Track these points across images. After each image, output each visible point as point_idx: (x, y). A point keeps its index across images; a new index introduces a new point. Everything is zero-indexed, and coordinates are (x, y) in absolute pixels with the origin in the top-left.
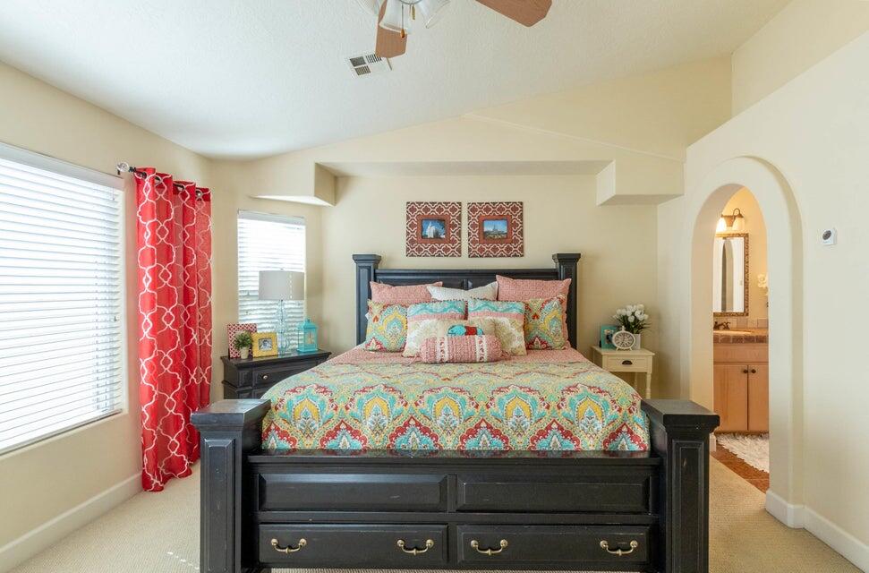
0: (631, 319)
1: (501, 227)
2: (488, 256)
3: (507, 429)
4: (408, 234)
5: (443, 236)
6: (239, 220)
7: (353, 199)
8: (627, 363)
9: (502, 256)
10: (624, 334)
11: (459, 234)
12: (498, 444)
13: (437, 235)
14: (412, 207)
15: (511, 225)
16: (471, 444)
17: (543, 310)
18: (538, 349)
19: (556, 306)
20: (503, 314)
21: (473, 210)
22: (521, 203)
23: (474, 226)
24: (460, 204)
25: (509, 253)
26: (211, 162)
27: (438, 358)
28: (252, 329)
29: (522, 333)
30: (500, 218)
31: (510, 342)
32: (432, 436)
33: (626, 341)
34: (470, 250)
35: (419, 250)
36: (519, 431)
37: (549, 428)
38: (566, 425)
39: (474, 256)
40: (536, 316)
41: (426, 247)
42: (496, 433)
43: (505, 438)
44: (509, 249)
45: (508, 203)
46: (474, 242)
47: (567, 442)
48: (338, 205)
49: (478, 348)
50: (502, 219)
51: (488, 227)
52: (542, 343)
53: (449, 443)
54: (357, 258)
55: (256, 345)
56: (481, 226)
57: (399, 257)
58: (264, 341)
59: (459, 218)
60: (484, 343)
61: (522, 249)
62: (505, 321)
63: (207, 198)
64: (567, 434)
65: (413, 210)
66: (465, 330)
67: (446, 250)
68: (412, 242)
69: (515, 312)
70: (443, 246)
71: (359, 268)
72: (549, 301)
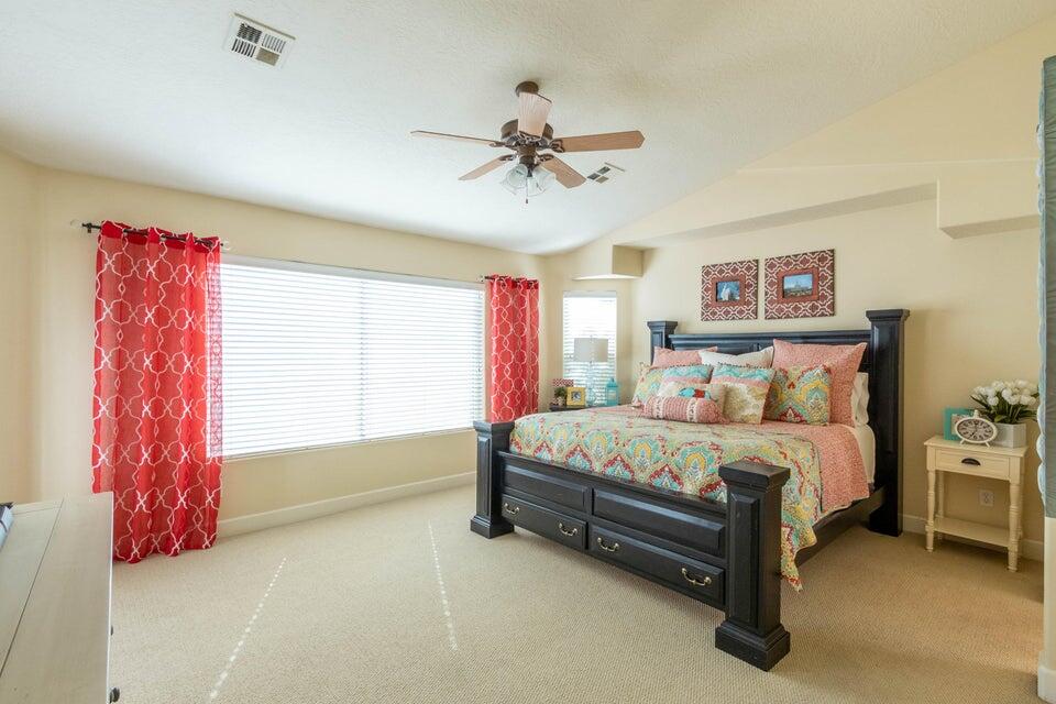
0: (993, 401)
1: (805, 282)
2: (788, 317)
3: (634, 464)
4: (703, 298)
5: (738, 298)
6: (565, 299)
7: (656, 269)
8: (974, 462)
9: (805, 316)
10: (976, 422)
11: (756, 294)
12: (627, 475)
13: (731, 296)
14: (706, 271)
15: (817, 279)
16: (609, 471)
17: (802, 379)
18: (791, 422)
19: (818, 375)
20: (742, 381)
21: (771, 266)
22: (832, 251)
23: (771, 284)
24: (757, 261)
25: (814, 312)
26: (544, 259)
27: (655, 416)
28: (569, 383)
29: (762, 402)
30: (804, 272)
31: (742, 408)
32: (589, 461)
33: (981, 431)
34: (766, 311)
35: (714, 313)
36: (643, 468)
37: (663, 470)
38: (675, 469)
39: (772, 318)
40: (792, 385)
41: (720, 311)
42: (627, 466)
43: (632, 472)
44: (814, 308)
45: (813, 253)
46: (771, 302)
47: (675, 484)
48: (645, 276)
49: (689, 409)
50: (806, 273)
51: (790, 284)
52: (796, 415)
53: (598, 468)
54: (651, 325)
55: (569, 396)
56: (781, 281)
57: (694, 321)
58: (576, 394)
59: (756, 277)
60: (695, 406)
61: (832, 307)
62: (742, 388)
63: (536, 287)
64: (676, 478)
65: (708, 273)
66: (693, 393)
67: (741, 312)
68: (707, 306)
69: (758, 378)
70: (738, 308)
71: (654, 333)
72: (811, 369)
